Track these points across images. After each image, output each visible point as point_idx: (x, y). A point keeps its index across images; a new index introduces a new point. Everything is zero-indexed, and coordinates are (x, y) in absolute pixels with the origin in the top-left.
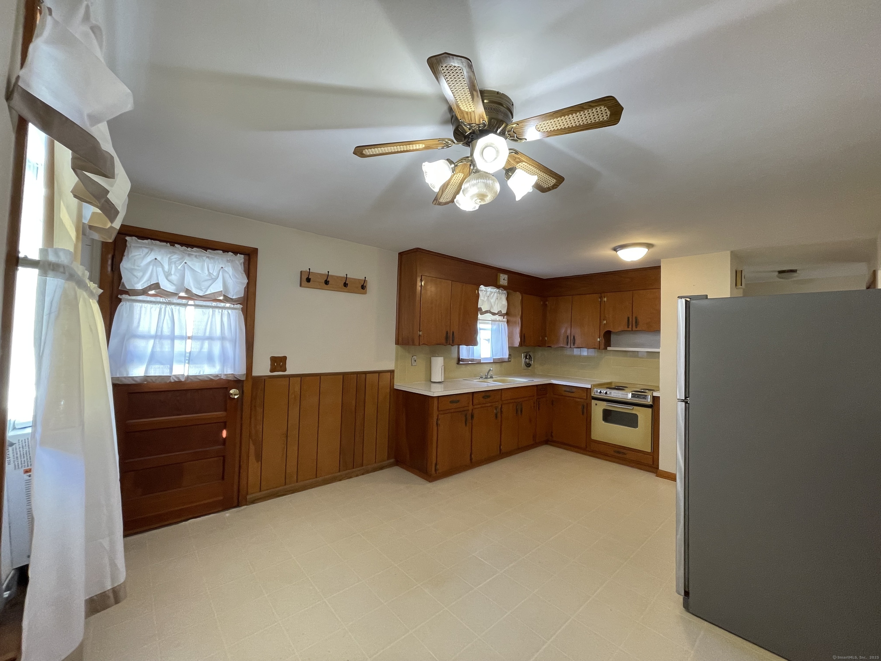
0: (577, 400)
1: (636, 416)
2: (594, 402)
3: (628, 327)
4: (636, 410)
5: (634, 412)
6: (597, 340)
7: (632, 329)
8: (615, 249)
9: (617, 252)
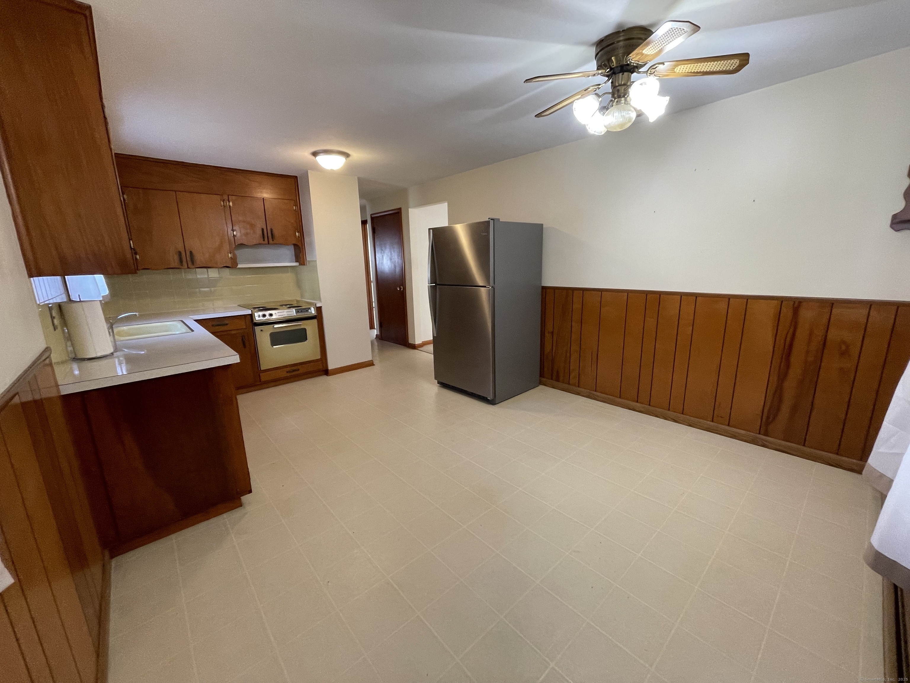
0: (233, 332)
1: (305, 330)
2: (258, 329)
3: (264, 240)
4: (302, 325)
5: (302, 327)
6: (228, 256)
7: (268, 241)
8: (315, 154)
9: (315, 158)
